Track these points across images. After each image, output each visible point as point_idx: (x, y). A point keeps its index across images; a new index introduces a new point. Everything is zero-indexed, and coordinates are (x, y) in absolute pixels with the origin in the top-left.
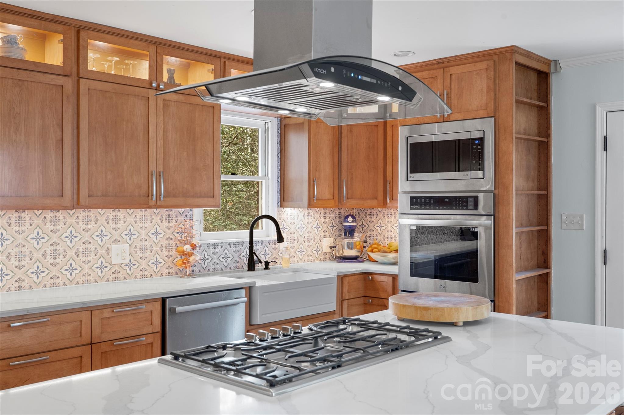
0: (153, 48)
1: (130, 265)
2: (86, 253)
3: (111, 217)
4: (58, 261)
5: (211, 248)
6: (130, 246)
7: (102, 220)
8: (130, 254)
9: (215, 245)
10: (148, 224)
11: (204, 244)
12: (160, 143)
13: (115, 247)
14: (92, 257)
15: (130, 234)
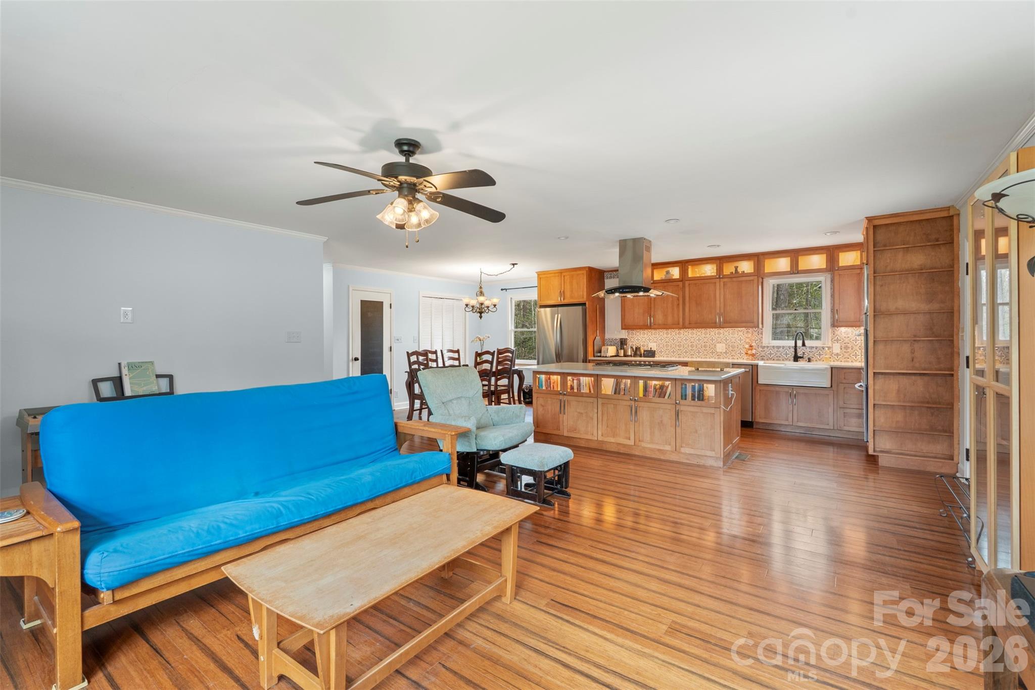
0: (718, 262)
1: (726, 353)
2: (705, 346)
3: (717, 332)
4: (694, 348)
5: (775, 348)
6: (726, 345)
7: (713, 333)
8: (726, 348)
9: (778, 347)
10: (736, 336)
11: (770, 346)
12: (722, 300)
13: (718, 345)
14: (708, 348)
15: (726, 340)
